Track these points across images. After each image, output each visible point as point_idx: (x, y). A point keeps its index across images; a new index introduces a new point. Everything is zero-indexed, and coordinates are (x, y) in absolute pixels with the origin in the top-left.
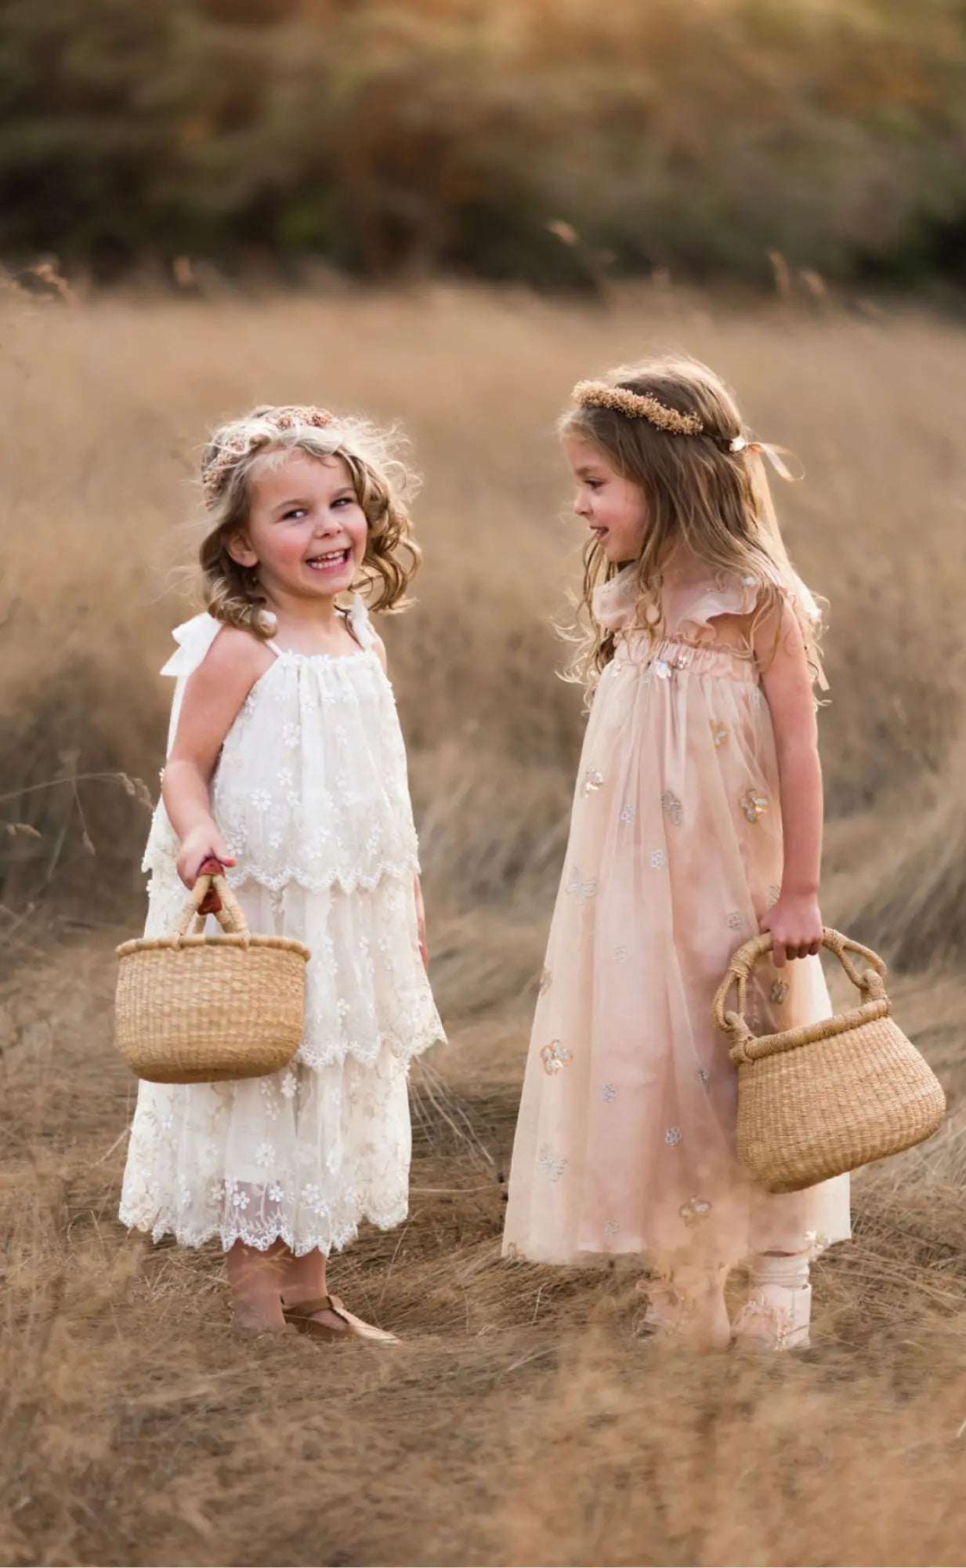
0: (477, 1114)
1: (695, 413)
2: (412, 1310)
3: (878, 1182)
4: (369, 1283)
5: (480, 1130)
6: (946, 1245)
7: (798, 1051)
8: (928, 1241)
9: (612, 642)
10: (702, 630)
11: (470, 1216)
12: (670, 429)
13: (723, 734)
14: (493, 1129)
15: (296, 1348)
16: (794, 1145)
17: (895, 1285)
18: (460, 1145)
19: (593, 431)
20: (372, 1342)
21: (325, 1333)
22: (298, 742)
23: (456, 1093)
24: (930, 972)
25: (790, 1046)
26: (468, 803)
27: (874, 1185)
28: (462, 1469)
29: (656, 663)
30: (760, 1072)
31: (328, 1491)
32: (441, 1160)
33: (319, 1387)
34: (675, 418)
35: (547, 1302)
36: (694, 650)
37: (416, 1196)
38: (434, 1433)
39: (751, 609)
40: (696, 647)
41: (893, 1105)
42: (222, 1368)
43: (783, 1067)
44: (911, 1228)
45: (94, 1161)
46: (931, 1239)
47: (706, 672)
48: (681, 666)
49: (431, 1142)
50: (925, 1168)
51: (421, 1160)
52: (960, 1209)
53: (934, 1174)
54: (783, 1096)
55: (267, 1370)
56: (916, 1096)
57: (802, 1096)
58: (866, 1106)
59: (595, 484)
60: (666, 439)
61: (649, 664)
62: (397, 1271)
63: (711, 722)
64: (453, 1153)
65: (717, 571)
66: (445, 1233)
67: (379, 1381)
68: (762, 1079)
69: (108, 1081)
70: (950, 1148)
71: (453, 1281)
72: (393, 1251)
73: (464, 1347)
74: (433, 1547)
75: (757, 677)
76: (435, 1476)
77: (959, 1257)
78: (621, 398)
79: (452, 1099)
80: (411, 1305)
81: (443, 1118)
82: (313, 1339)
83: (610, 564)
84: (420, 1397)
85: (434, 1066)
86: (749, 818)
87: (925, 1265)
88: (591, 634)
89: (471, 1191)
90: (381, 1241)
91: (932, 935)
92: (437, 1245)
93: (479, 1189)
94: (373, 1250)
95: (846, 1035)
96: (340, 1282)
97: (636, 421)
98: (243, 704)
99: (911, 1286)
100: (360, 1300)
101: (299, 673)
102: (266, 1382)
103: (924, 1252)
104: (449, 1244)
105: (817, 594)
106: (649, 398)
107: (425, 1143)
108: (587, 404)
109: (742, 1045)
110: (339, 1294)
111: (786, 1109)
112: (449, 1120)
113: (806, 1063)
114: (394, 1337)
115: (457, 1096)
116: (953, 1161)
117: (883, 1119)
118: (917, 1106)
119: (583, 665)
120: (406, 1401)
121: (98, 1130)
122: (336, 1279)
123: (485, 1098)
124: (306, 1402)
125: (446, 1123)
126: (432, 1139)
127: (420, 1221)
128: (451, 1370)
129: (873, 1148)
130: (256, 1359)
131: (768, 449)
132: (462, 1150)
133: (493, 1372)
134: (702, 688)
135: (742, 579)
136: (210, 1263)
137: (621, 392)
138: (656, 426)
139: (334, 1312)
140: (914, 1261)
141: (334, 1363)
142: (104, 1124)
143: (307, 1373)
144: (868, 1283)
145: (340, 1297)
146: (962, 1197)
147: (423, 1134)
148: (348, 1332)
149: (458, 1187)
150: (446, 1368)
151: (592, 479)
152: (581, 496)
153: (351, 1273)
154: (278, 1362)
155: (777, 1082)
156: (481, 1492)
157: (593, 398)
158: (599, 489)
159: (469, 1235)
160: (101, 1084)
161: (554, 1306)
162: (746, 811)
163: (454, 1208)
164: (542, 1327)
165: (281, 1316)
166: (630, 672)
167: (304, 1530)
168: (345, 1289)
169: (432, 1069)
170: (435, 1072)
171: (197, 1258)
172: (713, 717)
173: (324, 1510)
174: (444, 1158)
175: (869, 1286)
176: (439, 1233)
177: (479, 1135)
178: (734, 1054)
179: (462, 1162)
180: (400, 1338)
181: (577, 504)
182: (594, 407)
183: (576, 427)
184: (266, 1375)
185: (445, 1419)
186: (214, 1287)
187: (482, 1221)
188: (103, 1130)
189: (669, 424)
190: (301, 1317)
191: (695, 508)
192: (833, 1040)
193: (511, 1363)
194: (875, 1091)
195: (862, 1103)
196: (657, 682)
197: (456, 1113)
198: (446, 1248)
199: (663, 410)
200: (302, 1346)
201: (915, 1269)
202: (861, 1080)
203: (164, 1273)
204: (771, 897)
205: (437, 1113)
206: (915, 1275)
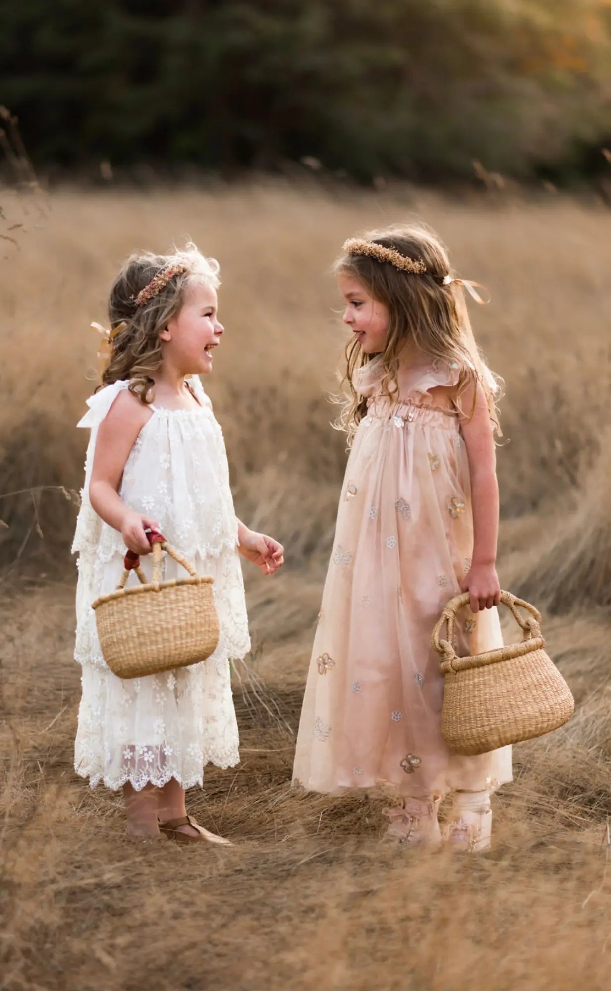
0: (283, 702)
1: (422, 260)
2: (241, 825)
3: (535, 747)
4: (212, 809)
5: (285, 712)
6: (578, 786)
7: (486, 668)
8: (567, 783)
9: (365, 404)
10: (424, 397)
11: (278, 766)
12: (406, 269)
13: (436, 463)
14: (293, 711)
15: (166, 848)
16: (481, 727)
17: (546, 811)
18: (272, 721)
19: (357, 270)
20: (214, 845)
21: (185, 839)
22: (169, 465)
23: (270, 689)
24: (571, 615)
25: (481, 664)
26: (281, 506)
27: (533, 749)
28: (269, 926)
29: (394, 417)
30: (460, 679)
31: (185, 939)
32: (260, 731)
33: (181, 873)
34: (409, 263)
35: (325, 821)
36: (419, 409)
37: (244, 753)
38: (253, 903)
39: (456, 383)
40: (420, 407)
41: (544, 706)
42: (119, 861)
43: (476, 677)
44: (557, 775)
45: (41, 731)
46: (569, 782)
47: (426, 423)
48: (410, 420)
49: (254, 720)
50: (566, 738)
51: (248, 731)
52: (587, 763)
53: (572, 741)
54: (475, 696)
55: (148, 862)
56: (558, 700)
57: (487, 697)
58: (527, 705)
59: (357, 304)
60: (402, 275)
61: (390, 418)
62: (232, 801)
63: (429, 454)
64: (268, 727)
65: (434, 359)
66: (262, 777)
67: (218, 870)
68: (462, 684)
69: (51, 680)
70: (582, 725)
71: (267, 807)
72: (229, 788)
73: (273, 849)
74: (250, 974)
75: (459, 425)
76: (253, 930)
77: (586, 794)
78: (375, 249)
79: (268, 693)
80: (240, 822)
81: (262, 704)
82: (177, 843)
83: (364, 354)
84: (244, 880)
85: (257, 672)
86: (453, 516)
87: (565, 798)
88: (351, 399)
89: (278, 750)
90: (221, 782)
91: (573, 591)
92: (256, 785)
93: (284, 749)
94: (217, 787)
95: (516, 659)
96: (195, 808)
97: (384, 264)
98: (135, 444)
99: (556, 812)
100: (207, 819)
101: (168, 422)
102: (147, 870)
103: (564, 792)
104: (265, 784)
105: (497, 375)
106: (393, 250)
107: (250, 720)
108: (353, 254)
109: (450, 662)
110: (194, 815)
111: (477, 705)
112: (266, 706)
113: (491, 676)
114: (228, 842)
115: (271, 691)
116: (583, 734)
117: (538, 714)
118: (558, 706)
119: (346, 419)
120: (235, 882)
121: (44, 711)
122: (192, 805)
123: (288, 692)
124: (171, 883)
125: (264, 708)
126: (255, 718)
127: (246, 769)
128: (264, 863)
129: (530, 731)
130: (140, 855)
131: (467, 284)
132: (273, 725)
133: (290, 864)
134: (424, 433)
135: (450, 365)
136: (113, 795)
137: (375, 246)
138: (397, 267)
139: (191, 826)
140: (557, 796)
141: (190, 859)
142: (47, 707)
143: (173, 865)
144: (529, 810)
145: (195, 817)
146: (589, 756)
147: (249, 715)
148: (200, 838)
149: (271, 748)
150: (262, 861)
151: (355, 301)
152: (349, 312)
153: (202, 802)
154: (154, 857)
155: (471, 687)
156: (283, 940)
157: (357, 250)
158: (359, 307)
159: (277, 778)
160: (46, 682)
161: (330, 824)
162: (451, 511)
163: (267, 761)
164: (323, 836)
165: (158, 829)
166: (378, 423)
167: (170, 963)
168: (198, 812)
169: (255, 674)
170: (257, 676)
171: (105, 792)
172: (430, 451)
173: (181, 952)
174: (262, 729)
175: (530, 812)
176: (258, 777)
177: (284, 715)
178: (444, 667)
179: (274, 732)
180: (233, 843)
181: (345, 316)
182: (358, 255)
183: (346, 268)
184: (147, 866)
185: (259, 894)
186: (115, 810)
187: (286, 769)
188: (46, 711)
189: (405, 267)
190: (170, 829)
191: (421, 320)
192: (508, 662)
193: (302, 859)
194: (533, 696)
195: (525, 703)
196: (395, 430)
197: (270, 701)
198: (263, 786)
199: (402, 258)
200: (170, 847)
201: (558, 801)
202: (525, 689)
203: (84, 801)
204: (466, 567)
205: (258, 701)
206: (559, 805)
